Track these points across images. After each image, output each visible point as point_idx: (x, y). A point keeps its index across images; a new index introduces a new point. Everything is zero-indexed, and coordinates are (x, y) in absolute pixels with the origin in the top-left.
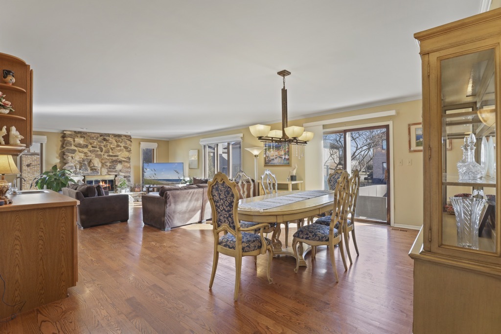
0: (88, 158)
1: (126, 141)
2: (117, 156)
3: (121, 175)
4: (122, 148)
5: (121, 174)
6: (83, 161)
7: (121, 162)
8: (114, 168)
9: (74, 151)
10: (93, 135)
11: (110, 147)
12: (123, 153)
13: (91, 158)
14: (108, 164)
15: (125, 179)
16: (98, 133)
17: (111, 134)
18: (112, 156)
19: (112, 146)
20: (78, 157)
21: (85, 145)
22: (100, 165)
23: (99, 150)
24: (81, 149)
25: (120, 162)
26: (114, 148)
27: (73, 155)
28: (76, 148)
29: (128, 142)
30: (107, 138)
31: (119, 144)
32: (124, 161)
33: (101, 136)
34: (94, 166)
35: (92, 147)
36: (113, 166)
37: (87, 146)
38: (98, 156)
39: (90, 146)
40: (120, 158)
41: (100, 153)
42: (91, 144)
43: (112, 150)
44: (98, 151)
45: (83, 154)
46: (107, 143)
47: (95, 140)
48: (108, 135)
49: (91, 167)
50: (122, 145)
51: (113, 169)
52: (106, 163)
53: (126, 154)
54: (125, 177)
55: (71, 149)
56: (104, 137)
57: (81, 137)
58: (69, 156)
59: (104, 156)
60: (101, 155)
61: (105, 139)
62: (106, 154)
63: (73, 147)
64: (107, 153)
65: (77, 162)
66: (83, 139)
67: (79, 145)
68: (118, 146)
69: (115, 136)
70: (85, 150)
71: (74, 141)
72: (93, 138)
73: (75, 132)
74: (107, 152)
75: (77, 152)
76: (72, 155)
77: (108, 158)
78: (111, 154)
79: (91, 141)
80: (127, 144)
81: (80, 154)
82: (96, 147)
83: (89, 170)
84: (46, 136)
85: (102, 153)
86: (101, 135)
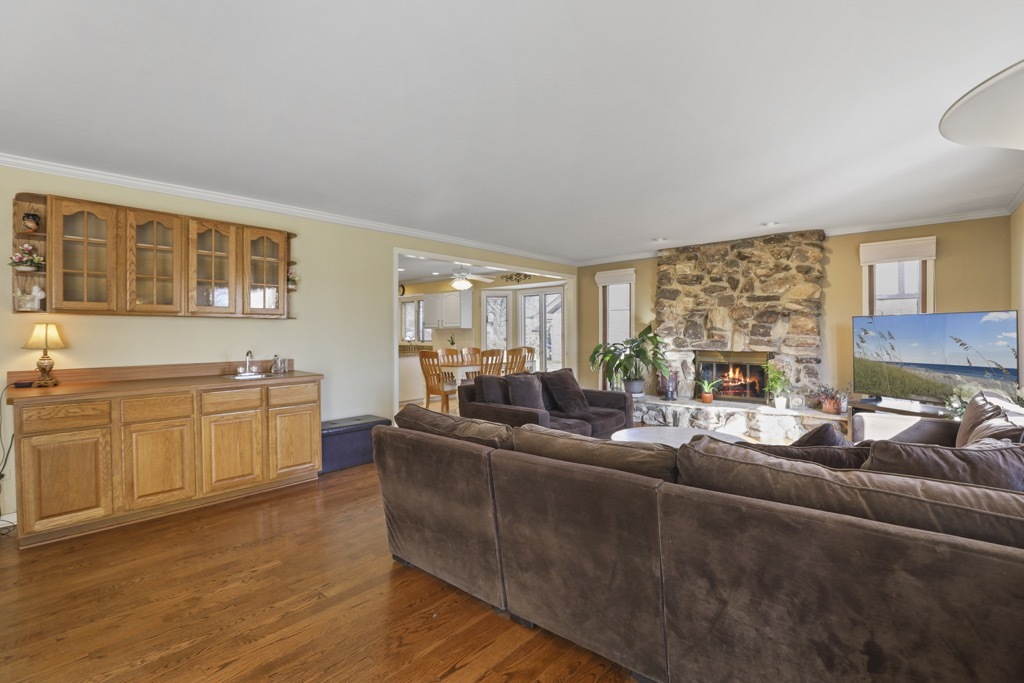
0: (700, 308)
1: (805, 248)
2: (776, 298)
3: (787, 355)
4: (794, 272)
5: (785, 349)
6: (692, 316)
7: (788, 315)
8: (767, 334)
9: (674, 295)
10: (713, 250)
11: (755, 274)
12: (794, 289)
13: (707, 307)
14: (751, 322)
15: (801, 366)
16: (726, 242)
17: (756, 238)
18: (758, 299)
19: (760, 271)
20: (682, 307)
21: (694, 276)
22: (729, 326)
23: (727, 285)
24: (687, 287)
25: (786, 315)
26: (767, 276)
27: (674, 302)
28: (679, 287)
29: (813, 253)
30: (747, 251)
31: (784, 261)
32: (795, 311)
33: (733, 247)
34: (713, 328)
35: (712, 280)
36: (763, 327)
37: (699, 279)
38: (726, 302)
39: (707, 278)
40: (785, 303)
41: (729, 292)
42: (709, 273)
43: (763, 282)
44: (726, 289)
45: (691, 299)
46: (750, 265)
47: (717, 260)
48: (748, 242)
49: (709, 330)
50: (793, 263)
51: (764, 335)
52: (743, 318)
53: (804, 289)
54: (799, 361)
55: (669, 291)
56: (740, 249)
57: (690, 259)
58: (665, 306)
59: (741, 300)
60: (731, 298)
61: (742, 257)
62: (746, 295)
63: (675, 286)
64: (747, 291)
65: (680, 319)
66: (692, 264)
67: (685, 280)
68: (778, 268)
69: (769, 239)
70: (696, 289)
71: (675, 270)
72: (713, 256)
73: (677, 249)
74: (749, 287)
75: (682, 295)
76: (671, 302)
77: (751, 305)
78: (758, 293)
79: (708, 265)
80: (807, 259)
81: (686, 299)
82: (720, 280)
83: (705, 338)
84: (633, 269)
85: (736, 294)
86: (734, 245)
